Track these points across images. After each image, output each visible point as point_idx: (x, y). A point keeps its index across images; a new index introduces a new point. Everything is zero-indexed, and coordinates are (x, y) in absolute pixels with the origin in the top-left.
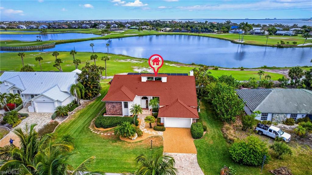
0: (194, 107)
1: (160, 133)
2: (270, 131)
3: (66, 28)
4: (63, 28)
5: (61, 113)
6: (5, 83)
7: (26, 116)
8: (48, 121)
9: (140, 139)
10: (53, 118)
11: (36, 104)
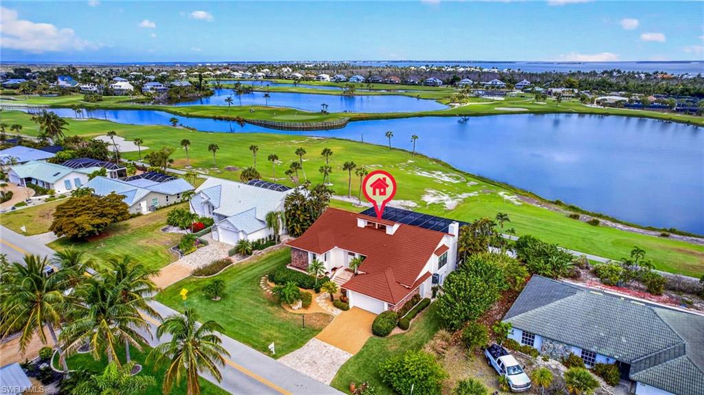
0: (407, 287)
1: (337, 312)
2: (499, 362)
3: (397, 84)
4: (392, 83)
5: (243, 249)
6: (202, 195)
7: (206, 243)
8: (224, 256)
9: (303, 311)
10: (231, 254)
11: (220, 230)
